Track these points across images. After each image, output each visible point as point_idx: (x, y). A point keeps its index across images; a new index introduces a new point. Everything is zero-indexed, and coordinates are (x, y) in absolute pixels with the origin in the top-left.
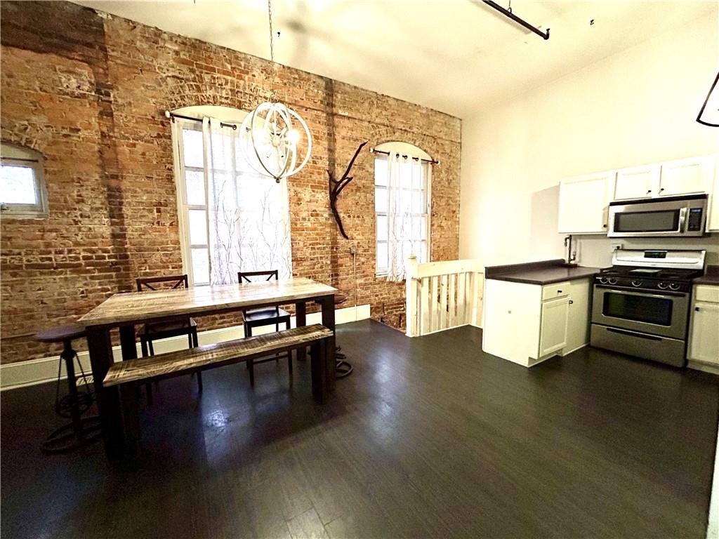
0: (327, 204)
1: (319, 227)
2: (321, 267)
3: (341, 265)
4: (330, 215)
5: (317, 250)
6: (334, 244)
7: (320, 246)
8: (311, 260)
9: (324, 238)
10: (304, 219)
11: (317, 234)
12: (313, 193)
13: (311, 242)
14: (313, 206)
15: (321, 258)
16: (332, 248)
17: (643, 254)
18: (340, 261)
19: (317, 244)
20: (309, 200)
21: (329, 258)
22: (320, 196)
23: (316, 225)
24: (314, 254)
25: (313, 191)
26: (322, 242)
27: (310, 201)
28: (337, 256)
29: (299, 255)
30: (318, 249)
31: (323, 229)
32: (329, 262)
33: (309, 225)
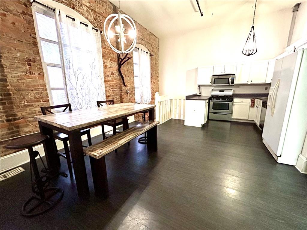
0: (117, 69)
1: (115, 80)
2: (116, 100)
3: (124, 98)
4: (118, 74)
5: (114, 92)
6: (121, 89)
7: (115, 89)
8: (112, 96)
9: (116, 86)
10: (108, 76)
11: (114, 84)
12: (111, 63)
13: (112, 87)
14: (112, 70)
15: (116, 95)
16: (120, 91)
17: (219, 91)
18: (123, 96)
19: (114, 88)
20: (110, 66)
21: (119, 95)
22: (114, 65)
23: (113, 79)
24: (113, 93)
25: (111, 62)
26: (116, 87)
27: (110, 67)
28: (122, 94)
29: (108, 94)
30: (115, 91)
31: (116, 81)
32: (119, 97)
33: (111, 79)
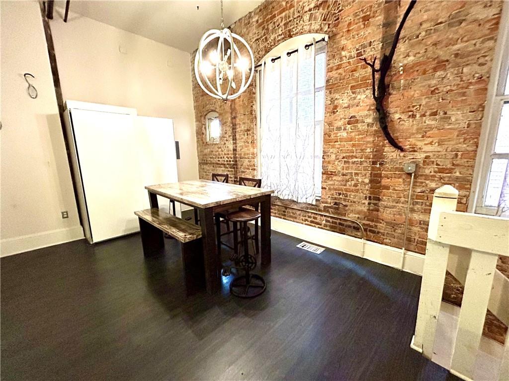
1: (357, 137)
2: (356, 185)
3: (387, 188)
4: (374, 119)
5: (351, 165)
6: (378, 158)
7: (356, 160)
8: (343, 175)
9: (362, 150)
10: (339, 129)
11: (354, 145)
12: (354, 96)
13: (344, 155)
14: (352, 112)
15: (356, 174)
16: (374, 163)
18: (385, 182)
19: (352, 157)
20: (346, 105)
21: (368, 175)
22: (364, 96)
23: (353, 134)
24: (347, 168)
25: (353, 93)
26: (358, 155)
27: (348, 107)
28: (381, 174)
29: (330, 168)
30: (353, 163)
31: (362, 138)
32: (367, 181)
33: (344, 134)
